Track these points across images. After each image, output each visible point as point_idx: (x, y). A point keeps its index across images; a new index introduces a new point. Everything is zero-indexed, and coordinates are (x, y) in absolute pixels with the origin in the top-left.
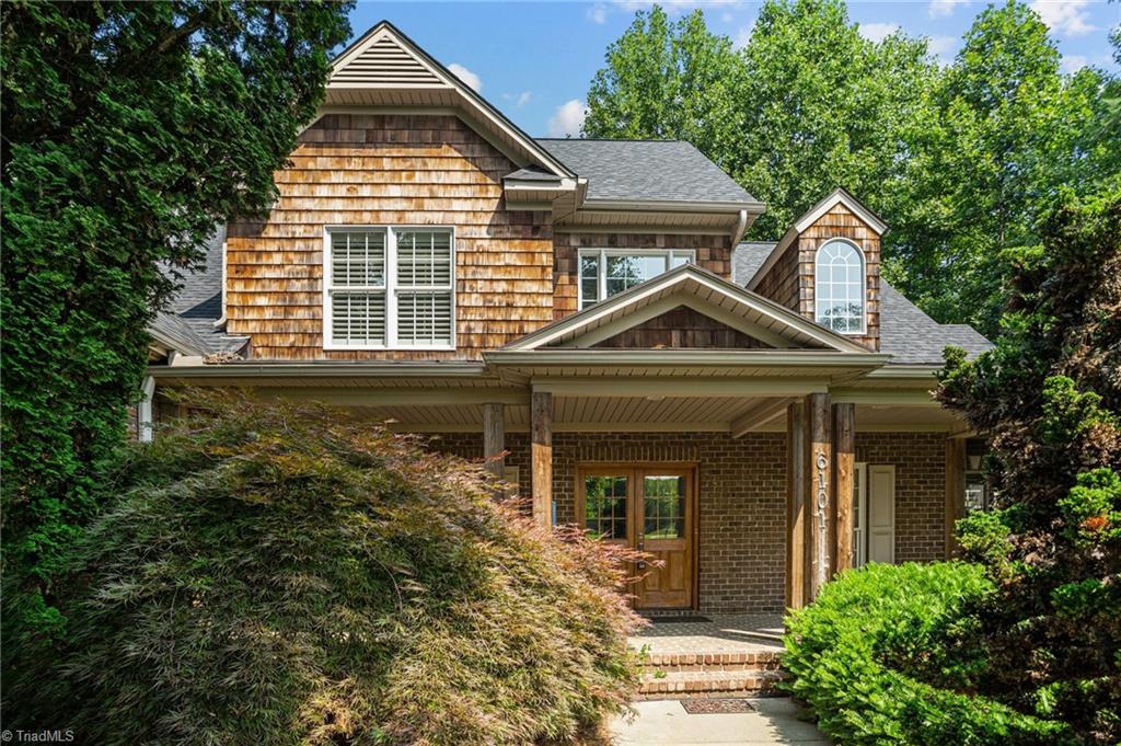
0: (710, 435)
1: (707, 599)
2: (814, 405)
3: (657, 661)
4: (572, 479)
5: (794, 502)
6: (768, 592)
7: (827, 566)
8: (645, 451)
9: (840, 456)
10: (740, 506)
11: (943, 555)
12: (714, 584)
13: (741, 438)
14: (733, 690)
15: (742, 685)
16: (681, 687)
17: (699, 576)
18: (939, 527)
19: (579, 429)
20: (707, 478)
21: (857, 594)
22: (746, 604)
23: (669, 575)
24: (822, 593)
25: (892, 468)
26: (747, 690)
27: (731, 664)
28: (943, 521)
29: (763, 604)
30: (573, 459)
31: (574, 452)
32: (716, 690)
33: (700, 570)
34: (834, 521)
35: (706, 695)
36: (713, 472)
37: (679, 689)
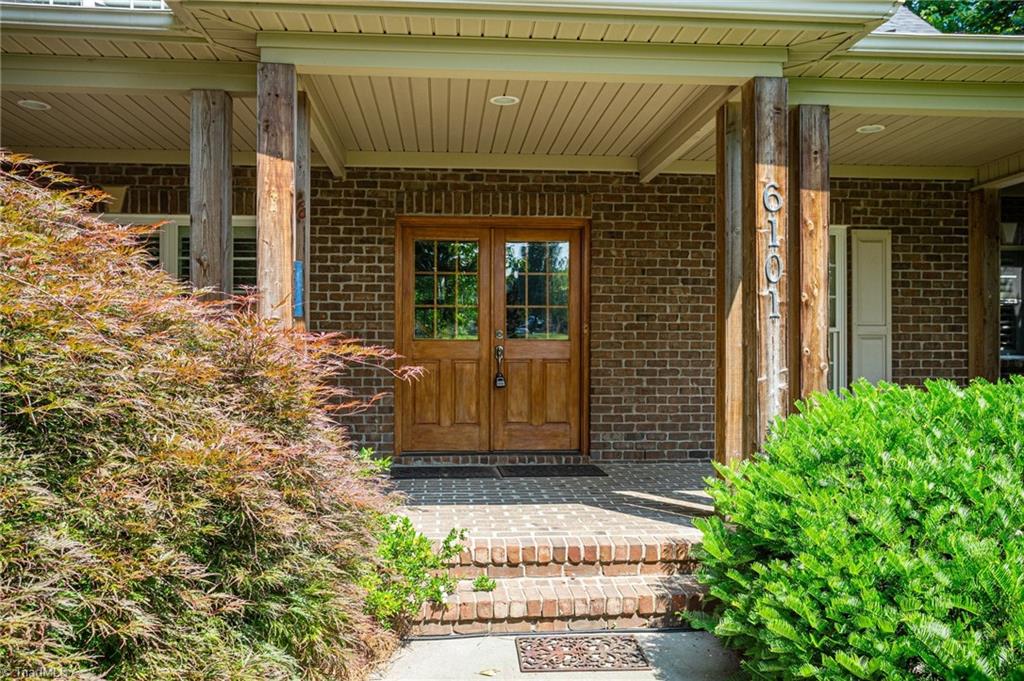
0: (606, 177)
1: (601, 437)
2: (759, 99)
3: (483, 558)
4: (391, 242)
5: (728, 274)
6: (697, 427)
7: (784, 385)
8: (505, 199)
9: (807, 195)
10: (653, 290)
11: (966, 372)
12: (612, 413)
13: (652, 182)
14: (615, 617)
15: (631, 608)
16: (518, 611)
17: (590, 402)
18: (959, 329)
19: (402, 162)
20: (602, 244)
21: (838, 442)
22: (663, 446)
23: (544, 398)
24: (775, 436)
25: (887, 235)
26: (641, 616)
27: (616, 563)
28: (965, 320)
29: (690, 446)
30: (392, 210)
31: (394, 201)
32: (582, 617)
33: (591, 391)
34: (796, 308)
35: (564, 626)
36: (612, 235)
37: (514, 614)
